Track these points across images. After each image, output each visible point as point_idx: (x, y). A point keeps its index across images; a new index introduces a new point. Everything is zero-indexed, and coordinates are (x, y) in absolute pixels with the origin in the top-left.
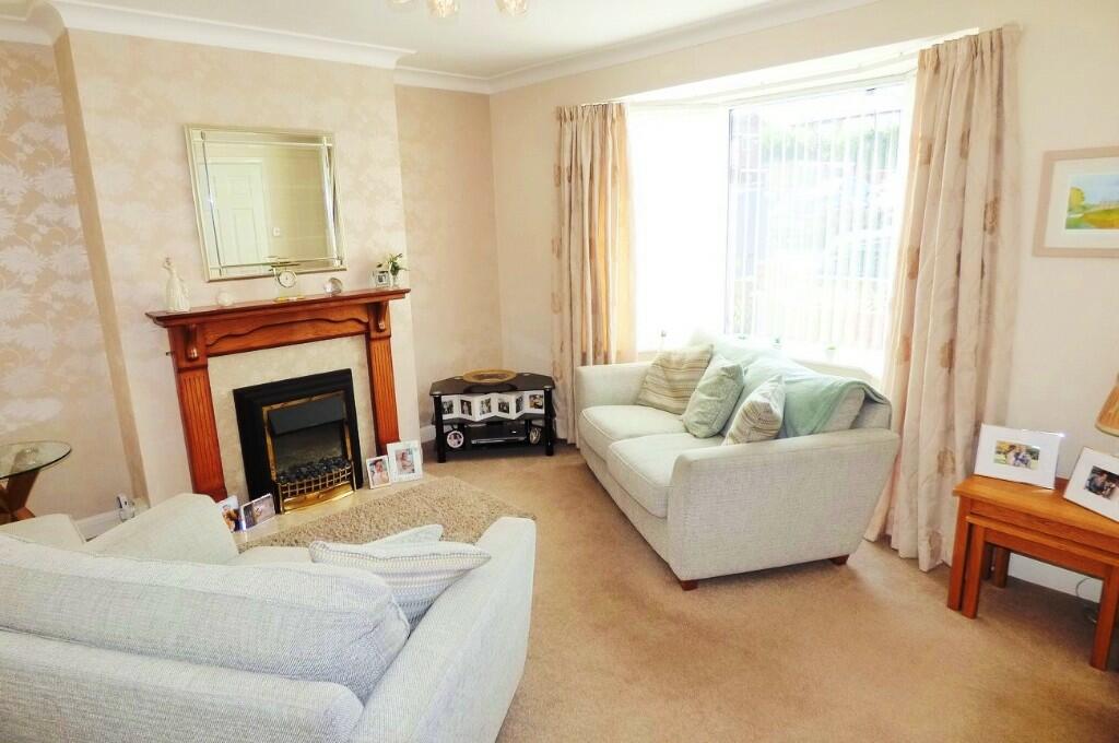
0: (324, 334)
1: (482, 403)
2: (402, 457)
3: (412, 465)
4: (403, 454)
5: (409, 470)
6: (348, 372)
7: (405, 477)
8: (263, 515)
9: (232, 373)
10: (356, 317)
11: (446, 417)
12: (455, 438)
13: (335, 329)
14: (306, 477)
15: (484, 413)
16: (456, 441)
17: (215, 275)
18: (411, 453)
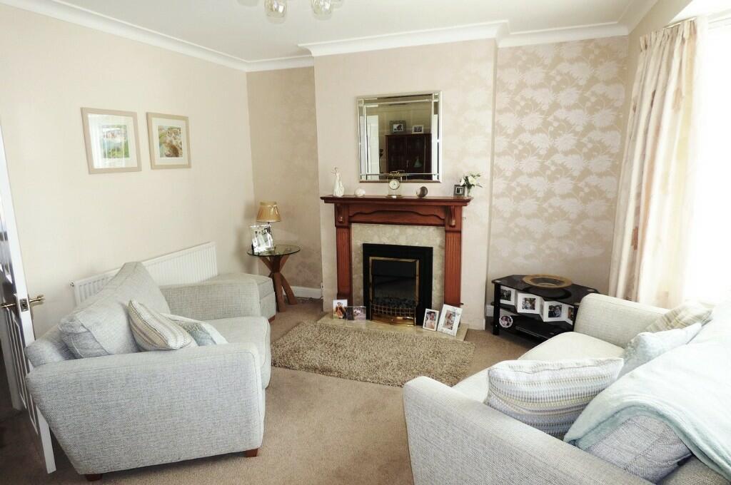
0: (415, 222)
1: (526, 299)
2: (449, 316)
3: (452, 324)
4: (451, 314)
5: (450, 326)
6: (430, 249)
7: (446, 330)
8: (359, 316)
9: (365, 234)
10: (436, 214)
11: (503, 301)
12: (506, 320)
13: (422, 220)
14: (385, 305)
15: (526, 308)
16: (506, 322)
17: (364, 179)
18: (454, 316)
